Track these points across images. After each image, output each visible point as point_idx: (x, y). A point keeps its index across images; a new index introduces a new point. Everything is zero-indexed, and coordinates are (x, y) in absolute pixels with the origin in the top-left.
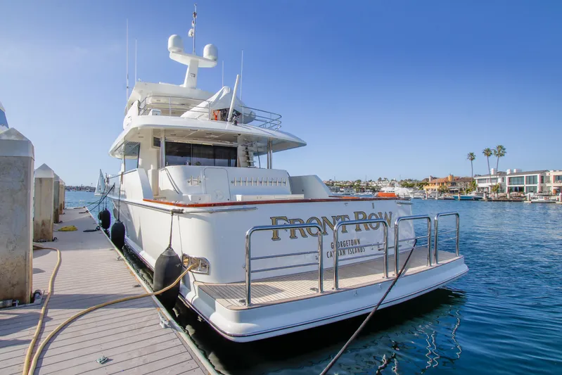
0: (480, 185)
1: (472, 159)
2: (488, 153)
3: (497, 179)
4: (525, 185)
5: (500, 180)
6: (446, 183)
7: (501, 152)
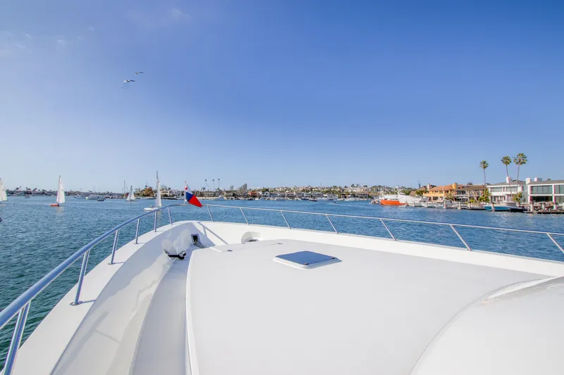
0: (494, 194)
1: (485, 168)
2: (506, 161)
3: (516, 187)
4: (553, 195)
5: (520, 189)
6: (451, 191)
7: (522, 160)
